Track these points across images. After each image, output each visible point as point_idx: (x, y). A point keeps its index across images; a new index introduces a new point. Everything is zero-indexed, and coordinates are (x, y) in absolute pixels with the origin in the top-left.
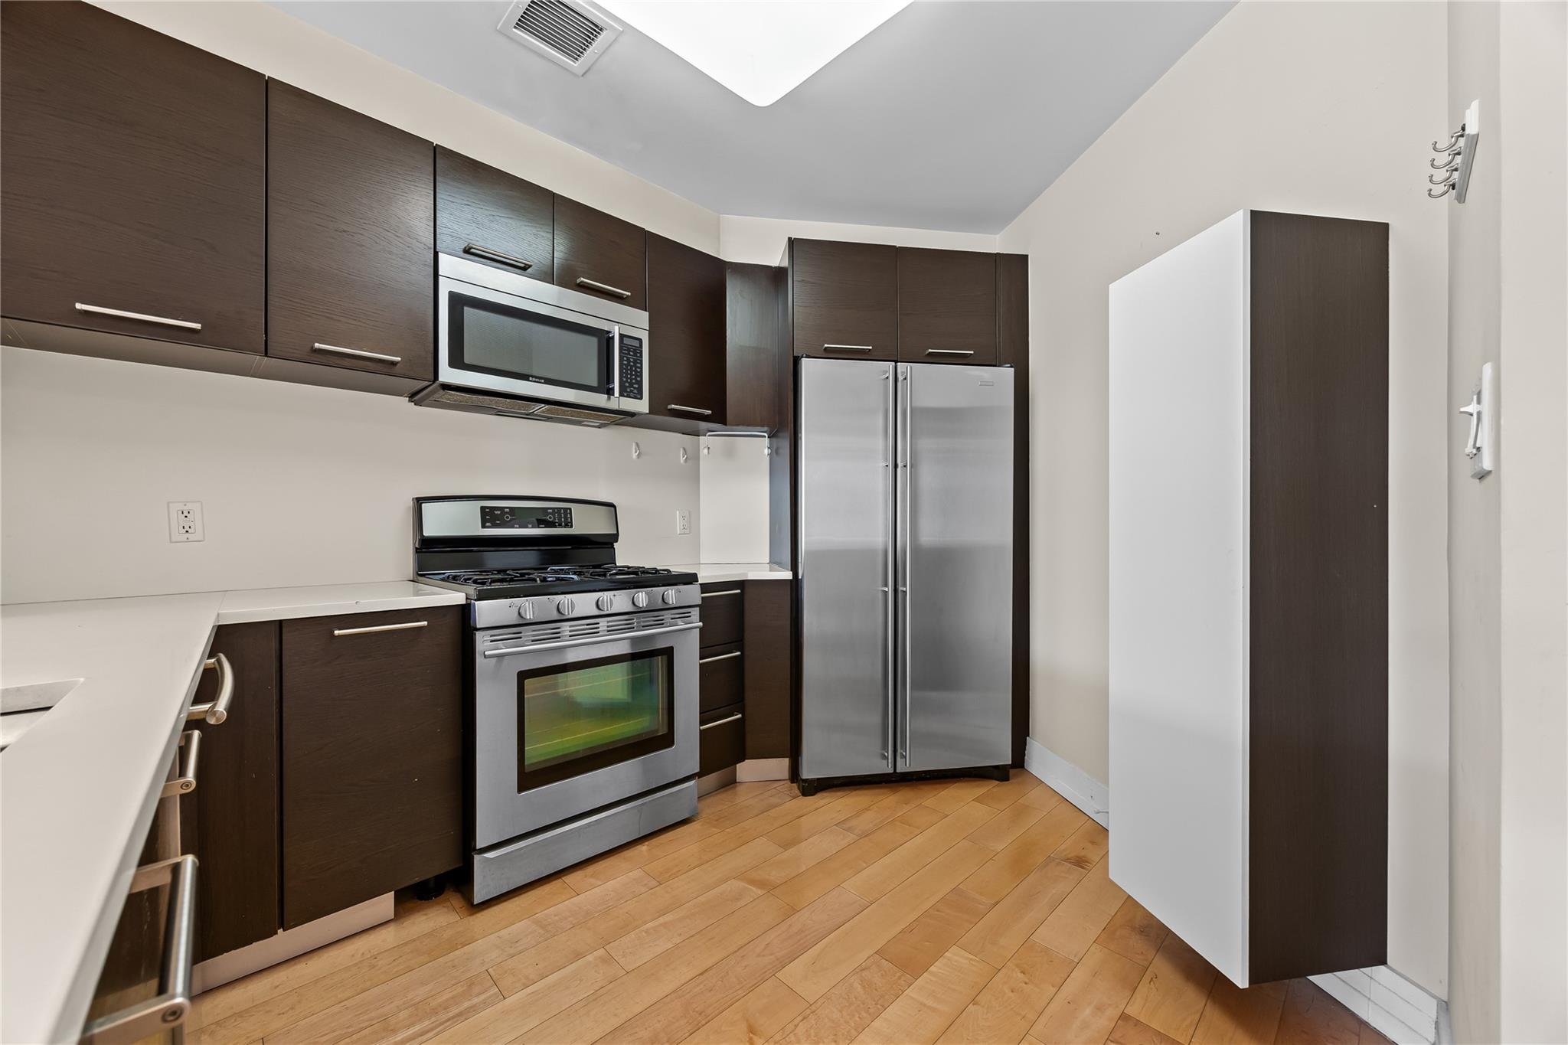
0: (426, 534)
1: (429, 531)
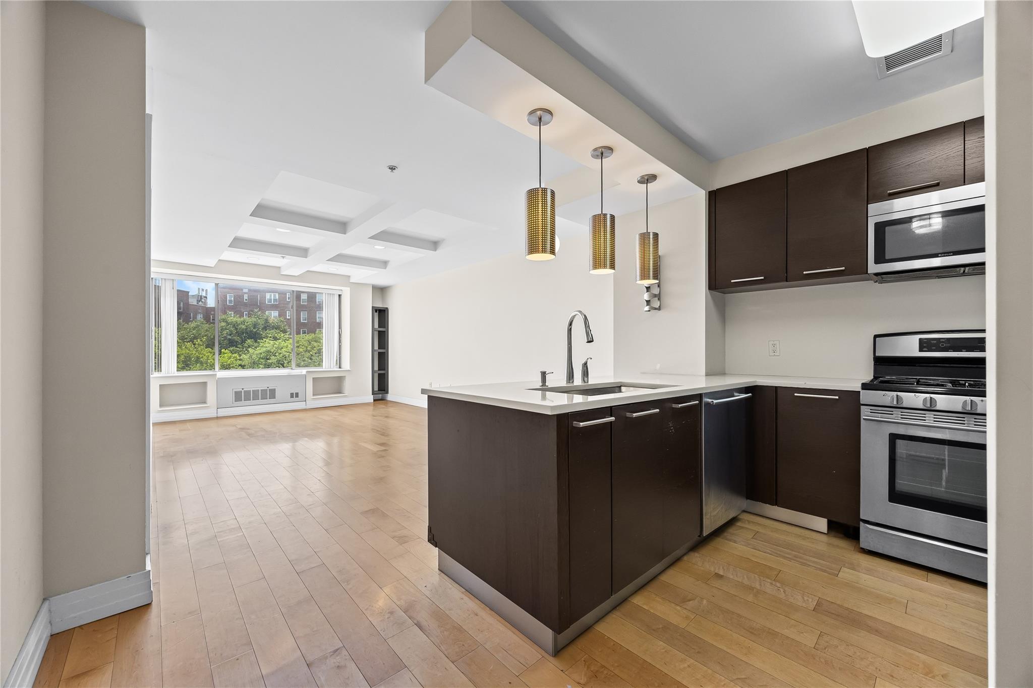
0: (877, 355)
1: (880, 353)
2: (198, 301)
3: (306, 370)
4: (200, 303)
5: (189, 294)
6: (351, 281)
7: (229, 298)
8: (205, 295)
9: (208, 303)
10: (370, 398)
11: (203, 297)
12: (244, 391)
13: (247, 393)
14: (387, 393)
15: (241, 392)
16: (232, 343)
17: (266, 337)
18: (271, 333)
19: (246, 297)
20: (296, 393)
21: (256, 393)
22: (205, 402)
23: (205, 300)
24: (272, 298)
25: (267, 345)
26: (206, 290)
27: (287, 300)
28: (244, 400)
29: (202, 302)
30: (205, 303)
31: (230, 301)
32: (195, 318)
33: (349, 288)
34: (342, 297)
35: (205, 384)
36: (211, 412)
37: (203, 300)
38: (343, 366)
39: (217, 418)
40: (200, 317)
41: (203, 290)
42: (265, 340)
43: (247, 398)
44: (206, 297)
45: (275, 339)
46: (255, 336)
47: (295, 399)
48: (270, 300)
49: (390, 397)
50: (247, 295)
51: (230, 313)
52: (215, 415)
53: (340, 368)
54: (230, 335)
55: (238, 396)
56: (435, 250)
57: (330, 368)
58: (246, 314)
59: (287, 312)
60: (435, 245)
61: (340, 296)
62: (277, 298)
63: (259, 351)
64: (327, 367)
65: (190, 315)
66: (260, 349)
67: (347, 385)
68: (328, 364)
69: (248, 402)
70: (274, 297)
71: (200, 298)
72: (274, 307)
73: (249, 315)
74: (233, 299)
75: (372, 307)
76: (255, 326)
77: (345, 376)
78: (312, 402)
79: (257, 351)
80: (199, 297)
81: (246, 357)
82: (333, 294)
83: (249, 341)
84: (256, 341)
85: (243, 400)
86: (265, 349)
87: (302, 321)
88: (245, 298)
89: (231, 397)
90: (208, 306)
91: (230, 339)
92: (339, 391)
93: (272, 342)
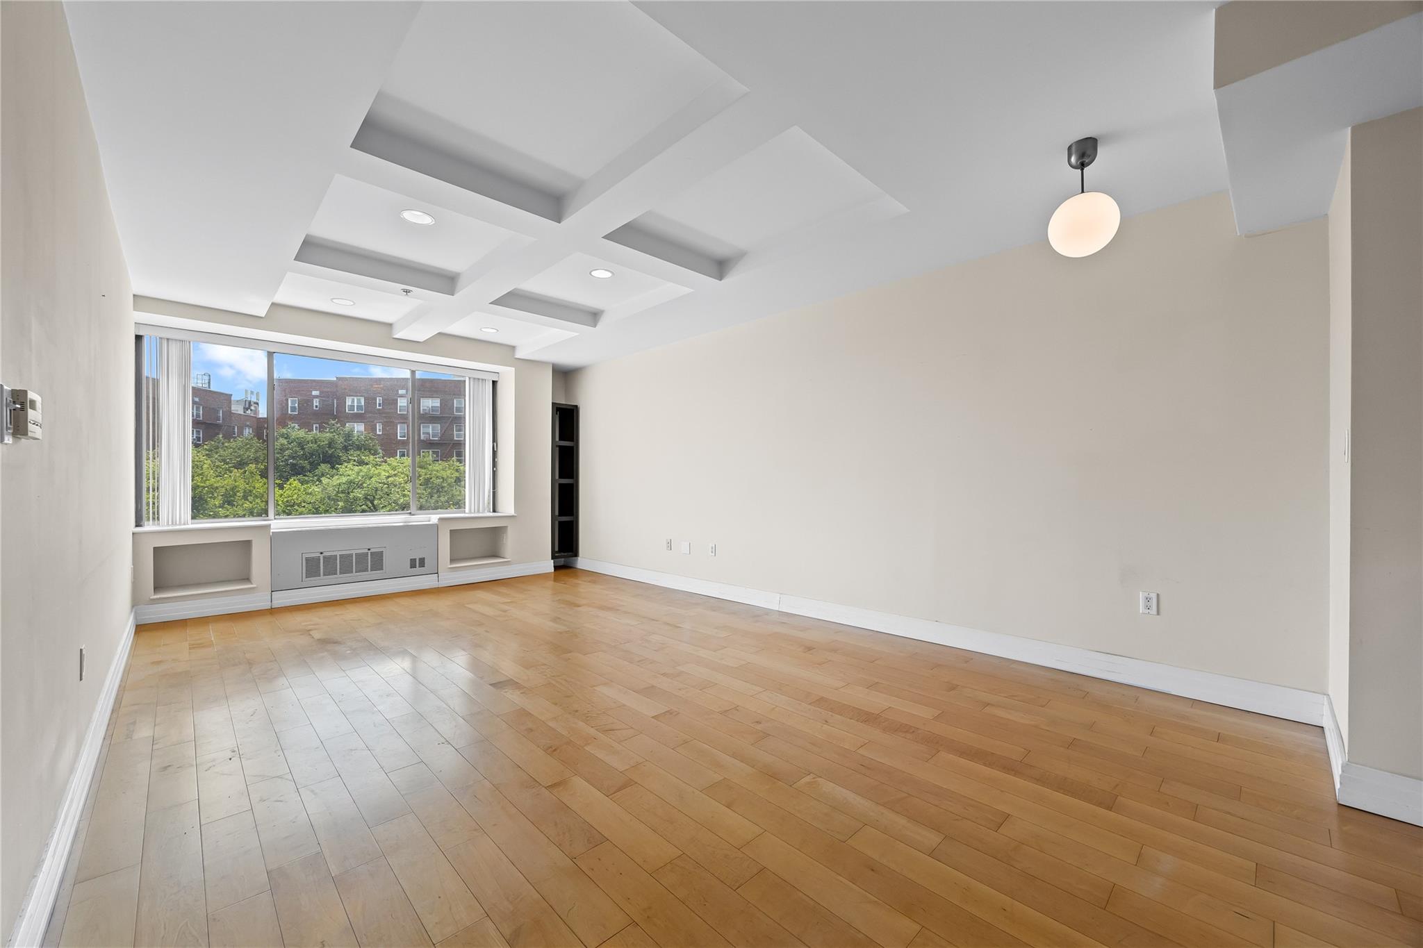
2: (246, 409)
3: (438, 516)
4: (249, 412)
5: (232, 399)
6: (518, 356)
7: (292, 404)
8: (255, 400)
9: (260, 412)
10: (548, 566)
11: (252, 403)
12: (324, 557)
13: (330, 560)
14: (576, 554)
15: (319, 558)
16: (297, 471)
17: (349, 461)
18: (354, 455)
19: (316, 402)
20: (420, 559)
21: (346, 559)
22: (247, 579)
23: (255, 407)
24: (356, 404)
25: (349, 471)
26: (258, 394)
27: (378, 407)
28: (324, 575)
29: (251, 410)
30: (256, 412)
31: (293, 409)
32: (241, 433)
33: (514, 369)
34: (499, 386)
35: (248, 544)
36: (260, 600)
37: (252, 408)
38: (500, 507)
39: (272, 611)
40: (248, 432)
41: (252, 393)
42: (346, 464)
43: (330, 571)
44: (257, 404)
45: (361, 463)
46: (331, 458)
47: (418, 570)
48: (352, 407)
49: (582, 562)
50: (318, 400)
51: (293, 425)
52: (267, 605)
53: (494, 511)
54: (293, 458)
55: (312, 568)
56: (720, 277)
57: (478, 511)
58: (316, 427)
59: (377, 424)
60: (720, 266)
61: (494, 383)
62: (363, 404)
63: (336, 480)
64: (473, 511)
65: (234, 429)
66: (338, 479)
67: (510, 543)
68: (474, 505)
69: (331, 579)
70: (357, 403)
71: (248, 405)
72: (358, 418)
73: (321, 429)
74: (297, 405)
75: (553, 404)
76: (331, 444)
77: (506, 527)
78: (449, 577)
79: (333, 482)
80: (247, 403)
81: (318, 490)
82: (482, 380)
83: (323, 466)
84: (333, 467)
85: (322, 573)
86: (344, 479)
87: (399, 438)
88: (315, 404)
89: (299, 568)
90: (260, 416)
91: (293, 464)
92: (494, 554)
93: (356, 468)
